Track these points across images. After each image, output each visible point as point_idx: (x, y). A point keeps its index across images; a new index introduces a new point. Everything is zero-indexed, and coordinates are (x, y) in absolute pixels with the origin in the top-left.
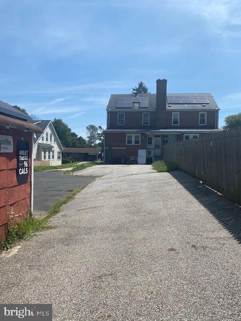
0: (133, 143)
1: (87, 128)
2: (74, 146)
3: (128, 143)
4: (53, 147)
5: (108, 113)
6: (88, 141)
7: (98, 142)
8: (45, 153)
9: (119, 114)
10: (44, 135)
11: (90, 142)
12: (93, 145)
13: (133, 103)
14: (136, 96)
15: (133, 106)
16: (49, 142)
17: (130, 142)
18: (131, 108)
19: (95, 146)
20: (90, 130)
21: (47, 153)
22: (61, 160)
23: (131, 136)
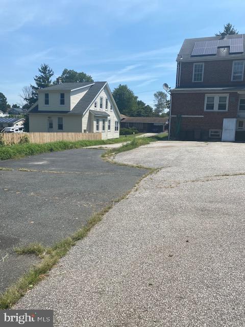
0: (216, 109)
1: (155, 95)
2: (139, 115)
3: (207, 109)
4: (109, 116)
5: (179, 64)
6: (156, 110)
7: (166, 110)
8: (98, 123)
9: (196, 66)
10: (98, 100)
11: (158, 111)
12: (160, 114)
13: (219, 48)
14: (223, 38)
15: (218, 52)
16: (104, 110)
17: (211, 106)
18: (215, 55)
19: (163, 116)
20: (157, 97)
21: (101, 123)
22: (119, 131)
23: (213, 98)
